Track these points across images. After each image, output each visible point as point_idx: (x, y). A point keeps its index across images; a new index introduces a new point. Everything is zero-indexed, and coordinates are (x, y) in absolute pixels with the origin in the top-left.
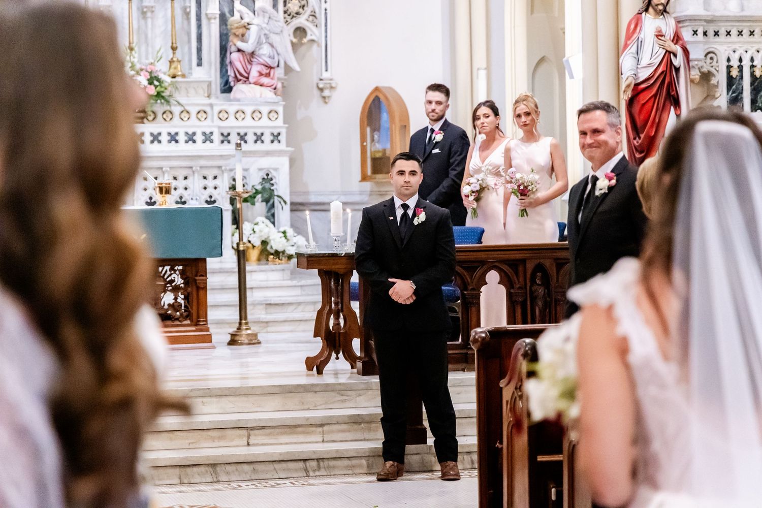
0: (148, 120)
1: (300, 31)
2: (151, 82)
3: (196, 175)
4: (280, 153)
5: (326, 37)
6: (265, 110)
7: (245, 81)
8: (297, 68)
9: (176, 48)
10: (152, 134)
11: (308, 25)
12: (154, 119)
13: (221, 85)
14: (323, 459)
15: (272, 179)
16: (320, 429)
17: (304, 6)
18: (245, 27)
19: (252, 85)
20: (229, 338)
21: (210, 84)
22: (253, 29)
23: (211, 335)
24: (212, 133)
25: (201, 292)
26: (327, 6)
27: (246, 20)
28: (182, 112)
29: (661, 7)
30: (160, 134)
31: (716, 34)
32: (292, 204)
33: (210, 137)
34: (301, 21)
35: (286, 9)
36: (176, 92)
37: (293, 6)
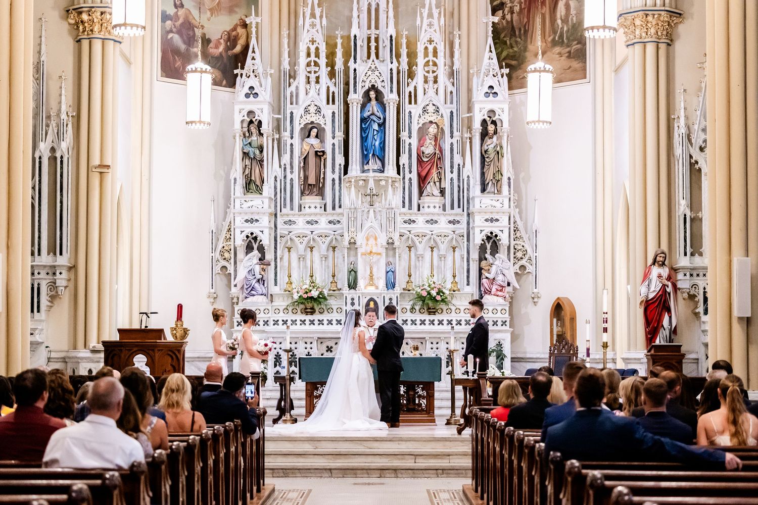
0: (438, 313)
1: (523, 267)
2: (438, 294)
3: (442, 342)
4: (505, 331)
5: (536, 270)
6: (499, 309)
7: (490, 294)
8: (518, 287)
9: (455, 276)
10: (438, 321)
11: (527, 265)
12: (441, 313)
14: (445, 469)
15: (502, 345)
16: (448, 457)
17: (525, 255)
18: (490, 265)
19: (493, 296)
20: (446, 422)
21: (473, 295)
22: (494, 267)
23: (435, 419)
25: (431, 398)
26: (537, 254)
27: (491, 262)
28: (456, 309)
29: (661, 263)
30: (443, 320)
31: (698, 275)
32: (512, 358)
34: (523, 262)
35: (515, 256)
36: (455, 299)
37: (519, 255)
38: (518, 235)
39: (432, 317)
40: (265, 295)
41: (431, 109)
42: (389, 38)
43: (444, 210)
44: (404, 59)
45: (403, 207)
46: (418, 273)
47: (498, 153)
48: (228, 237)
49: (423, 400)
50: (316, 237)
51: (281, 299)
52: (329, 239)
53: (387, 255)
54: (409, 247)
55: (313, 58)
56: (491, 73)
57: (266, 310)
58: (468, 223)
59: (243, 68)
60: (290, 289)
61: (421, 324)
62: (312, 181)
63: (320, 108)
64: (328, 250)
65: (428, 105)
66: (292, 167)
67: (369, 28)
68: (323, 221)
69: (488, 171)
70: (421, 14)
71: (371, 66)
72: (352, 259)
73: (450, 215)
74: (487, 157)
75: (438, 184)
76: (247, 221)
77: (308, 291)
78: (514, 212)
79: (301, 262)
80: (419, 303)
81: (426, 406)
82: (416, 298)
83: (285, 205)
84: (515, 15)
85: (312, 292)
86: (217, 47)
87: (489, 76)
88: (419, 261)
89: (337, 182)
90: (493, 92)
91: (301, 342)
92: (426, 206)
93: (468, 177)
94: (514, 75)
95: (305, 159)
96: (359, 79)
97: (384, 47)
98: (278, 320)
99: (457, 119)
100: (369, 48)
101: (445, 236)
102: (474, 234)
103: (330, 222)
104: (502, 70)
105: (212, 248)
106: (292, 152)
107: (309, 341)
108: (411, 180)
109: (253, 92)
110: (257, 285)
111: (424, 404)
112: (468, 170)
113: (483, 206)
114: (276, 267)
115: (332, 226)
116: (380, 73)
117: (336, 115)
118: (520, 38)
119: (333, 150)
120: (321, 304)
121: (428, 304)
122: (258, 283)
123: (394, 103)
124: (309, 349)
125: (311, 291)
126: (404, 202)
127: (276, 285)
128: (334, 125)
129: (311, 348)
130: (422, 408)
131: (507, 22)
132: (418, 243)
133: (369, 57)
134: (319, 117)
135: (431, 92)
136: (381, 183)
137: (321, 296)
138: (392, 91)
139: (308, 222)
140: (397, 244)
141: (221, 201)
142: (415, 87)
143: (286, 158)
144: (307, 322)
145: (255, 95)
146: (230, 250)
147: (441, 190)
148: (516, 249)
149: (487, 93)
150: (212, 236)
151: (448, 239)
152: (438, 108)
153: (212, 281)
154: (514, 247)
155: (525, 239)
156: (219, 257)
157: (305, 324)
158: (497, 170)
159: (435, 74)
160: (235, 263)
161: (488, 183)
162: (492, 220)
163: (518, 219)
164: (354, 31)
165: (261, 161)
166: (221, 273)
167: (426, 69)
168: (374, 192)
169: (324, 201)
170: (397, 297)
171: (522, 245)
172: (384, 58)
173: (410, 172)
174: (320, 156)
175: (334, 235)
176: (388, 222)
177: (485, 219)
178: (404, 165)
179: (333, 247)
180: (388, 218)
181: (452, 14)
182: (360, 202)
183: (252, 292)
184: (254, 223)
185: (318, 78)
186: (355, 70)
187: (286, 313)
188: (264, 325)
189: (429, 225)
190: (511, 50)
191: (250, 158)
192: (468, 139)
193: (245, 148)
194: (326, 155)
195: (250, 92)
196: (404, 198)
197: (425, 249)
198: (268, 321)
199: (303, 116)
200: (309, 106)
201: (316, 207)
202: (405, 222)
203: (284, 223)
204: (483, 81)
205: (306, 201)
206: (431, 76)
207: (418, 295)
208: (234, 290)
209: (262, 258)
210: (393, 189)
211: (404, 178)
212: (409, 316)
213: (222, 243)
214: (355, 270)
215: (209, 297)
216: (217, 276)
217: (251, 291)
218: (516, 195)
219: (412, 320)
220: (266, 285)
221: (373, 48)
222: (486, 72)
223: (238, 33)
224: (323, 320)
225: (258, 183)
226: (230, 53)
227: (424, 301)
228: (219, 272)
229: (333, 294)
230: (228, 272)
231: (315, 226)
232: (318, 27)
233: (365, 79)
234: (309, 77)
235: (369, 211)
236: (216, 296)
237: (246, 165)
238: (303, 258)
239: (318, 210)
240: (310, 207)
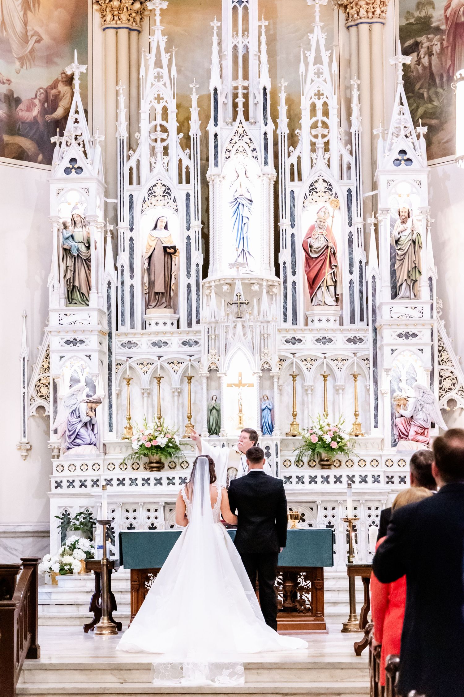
0: (335, 466)
2: (333, 439)
7: (406, 438)
9: (358, 415)
10: (335, 477)
11: (458, 398)
12: (340, 466)
13: (392, 441)
17: (454, 384)
18: (405, 399)
19: (410, 441)
20: (342, 627)
21: (383, 440)
22: (411, 401)
23: (325, 624)
24: (379, 476)
25: (319, 593)
27: (407, 394)
28: (360, 461)
30: (341, 476)
33: (378, 479)
34: (452, 395)
35: (441, 386)
36: (357, 446)
37: (447, 384)
38: (445, 356)
39: (325, 473)
40: (95, 445)
41: (321, 186)
42: (262, 91)
43: (342, 324)
44: (283, 121)
45: (284, 322)
46: (306, 412)
47: (414, 242)
48: (45, 367)
49: (306, 595)
50: (165, 365)
51: (118, 449)
52: (183, 366)
53: (261, 387)
54: (293, 376)
55: (159, 121)
56: (403, 133)
57: (96, 466)
58: (375, 342)
59: (62, 135)
60: (128, 436)
61: (310, 482)
62: (159, 287)
63: (169, 189)
64: (182, 382)
65: (316, 181)
66: (132, 270)
67: (236, 77)
68: (175, 341)
69: (400, 268)
70: (306, 58)
71: (238, 129)
72: (214, 393)
73: (349, 330)
74: (399, 250)
75: (332, 289)
76: (68, 342)
77: (152, 438)
78: (439, 325)
79: (145, 399)
80: (307, 453)
81: (312, 604)
82: (304, 446)
83: (123, 321)
84: (434, 58)
85: (158, 439)
86: (29, 109)
87: (400, 137)
88: (307, 394)
89: (193, 288)
90: (405, 158)
91: (141, 509)
92: (316, 319)
93: (374, 277)
94: (435, 140)
95: (150, 258)
96: (222, 148)
97: (256, 104)
98: (111, 480)
99: (357, 200)
100: (235, 105)
101: (343, 360)
102: (382, 355)
103: (184, 343)
104: (418, 128)
105: (24, 382)
106: (132, 249)
107: (152, 509)
108: (295, 284)
109: (76, 166)
110: (83, 431)
111: (309, 600)
112: (374, 269)
113: (395, 316)
114: (111, 406)
115: (186, 348)
116: (250, 139)
117: (192, 198)
118: (442, 87)
119: (188, 245)
120: (171, 456)
121: (319, 454)
122: (85, 428)
123: (269, 179)
124: (152, 520)
125: (156, 437)
126: (285, 315)
127: (111, 431)
128: (188, 211)
129: (156, 518)
130: (305, 608)
131: (424, 68)
132: (306, 371)
133: (234, 119)
134: (169, 201)
135: (321, 164)
136: (252, 288)
137: (170, 445)
138: (266, 163)
139: (154, 344)
140: (275, 370)
141: (37, 317)
142: (299, 158)
143: (124, 258)
144: (152, 482)
145: (79, 170)
146: (49, 384)
147: (336, 298)
148: (442, 377)
149: (397, 160)
150: (24, 365)
151: (347, 364)
152: (330, 185)
153: (24, 427)
154: (439, 373)
155: (454, 363)
156: (35, 394)
157: (149, 484)
158: (414, 265)
159: (326, 140)
160: (55, 401)
161: (402, 285)
162: (407, 336)
163: (444, 335)
164: (215, 82)
165: (88, 261)
166: (37, 415)
167: (314, 132)
168: (243, 299)
169: (177, 316)
170: (276, 445)
171: (450, 371)
172: (255, 118)
173: (294, 273)
174: (170, 254)
175: (190, 360)
176: (262, 341)
177: (397, 333)
178: (284, 263)
179: (188, 377)
180: (262, 335)
181: (349, 62)
182: (223, 313)
183: (77, 441)
184: (78, 344)
185: (166, 149)
186: (216, 135)
187: (123, 469)
188: (93, 486)
189: (320, 346)
190: (430, 106)
191: (72, 256)
192: (373, 225)
193: (65, 243)
194: (179, 253)
195: (71, 166)
196: (285, 308)
197: (315, 378)
198: (98, 480)
199: (146, 199)
200: (155, 186)
201: (165, 324)
202: (287, 341)
203: (122, 345)
204: (392, 144)
205: (152, 315)
206: (320, 143)
207: (306, 441)
208: (54, 438)
209: (92, 394)
210: (270, 297)
211: (285, 282)
212: (294, 471)
213: (37, 374)
214: (217, 408)
215: (20, 449)
216: (31, 419)
217: (74, 439)
218: (440, 301)
219: (297, 477)
220: (96, 431)
221: (240, 105)
222: (395, 132)
223: (60, 92)
224: (174, 478)
225: (84, 290)
226: (48, 117)
227: (314, 450)
228: (35, 414)
229: (188, 442)
230: (47, 413)
231: (164, 349)
232: (166, 79)
233: (230, 147)
234: (154, 148)
235: (235, 327)
236: (29, 447)
237: (67, 267)
238: (149, 394)
239: (168, 328)
240: (157, 324)
